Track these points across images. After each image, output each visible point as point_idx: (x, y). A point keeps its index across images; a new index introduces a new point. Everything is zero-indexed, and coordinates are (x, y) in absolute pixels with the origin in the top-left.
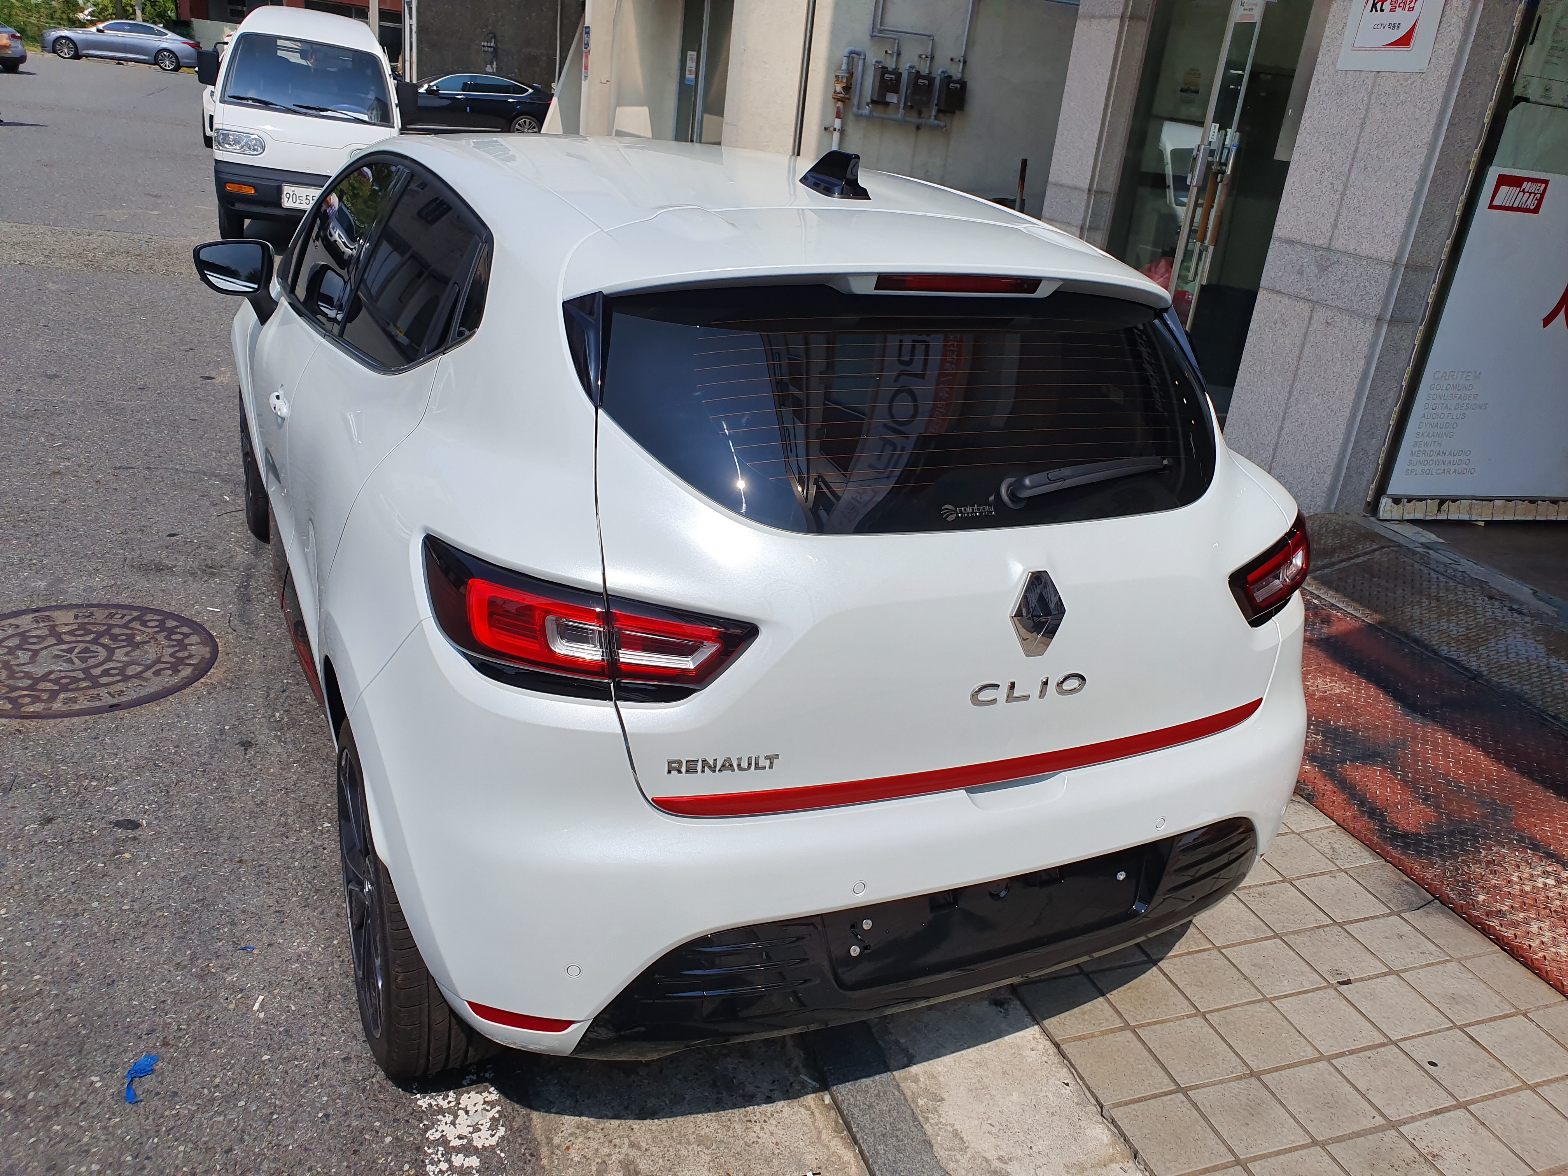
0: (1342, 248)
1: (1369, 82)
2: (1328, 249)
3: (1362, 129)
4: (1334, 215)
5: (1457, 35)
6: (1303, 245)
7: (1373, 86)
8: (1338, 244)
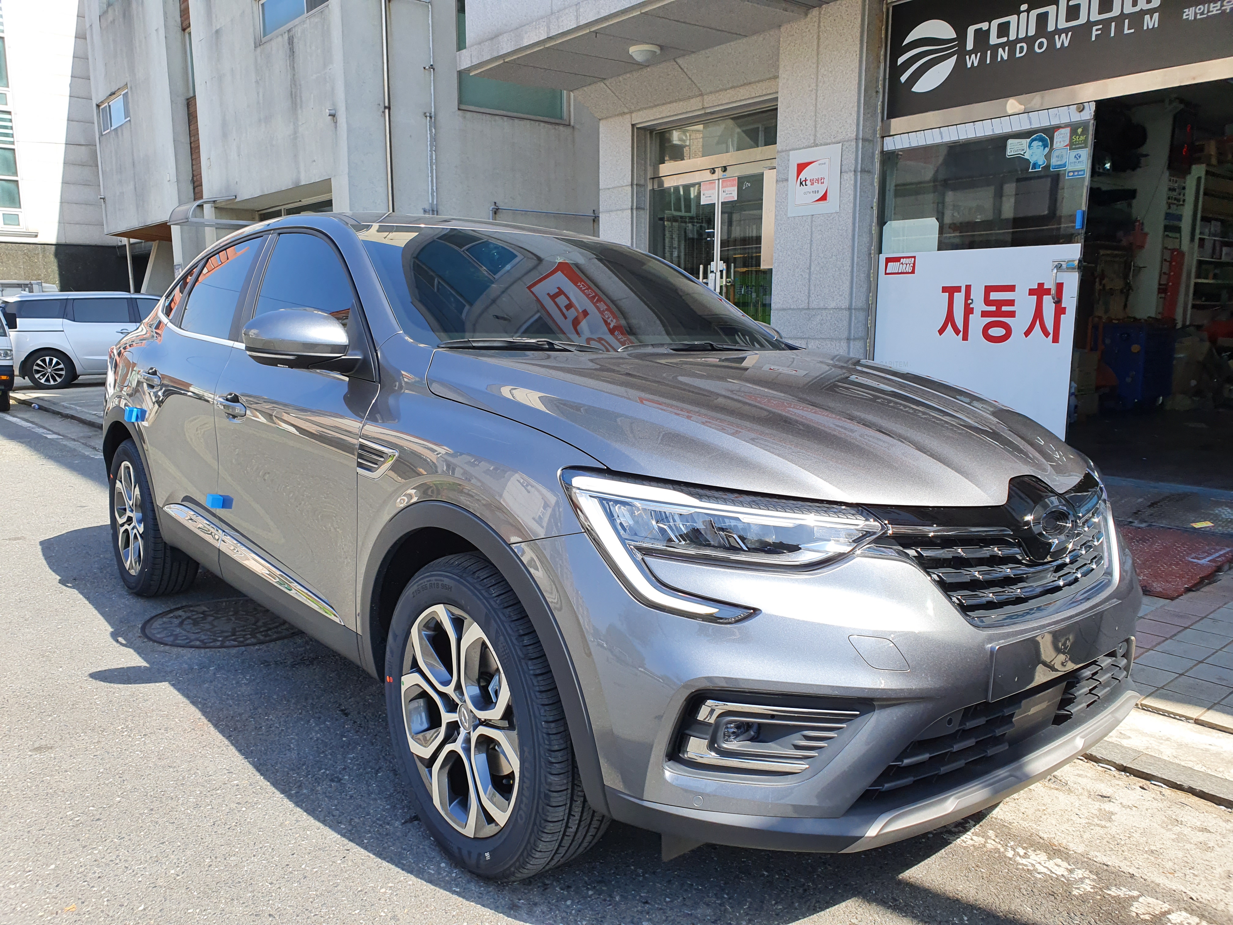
0: (816, 307)
1: (809, 220)
2: (808, 309)
3: (811, 245)
4: (807, 291)
5: (851, 192)
6: (793, 309)
7: (812, 222)
8: (814, 305)
